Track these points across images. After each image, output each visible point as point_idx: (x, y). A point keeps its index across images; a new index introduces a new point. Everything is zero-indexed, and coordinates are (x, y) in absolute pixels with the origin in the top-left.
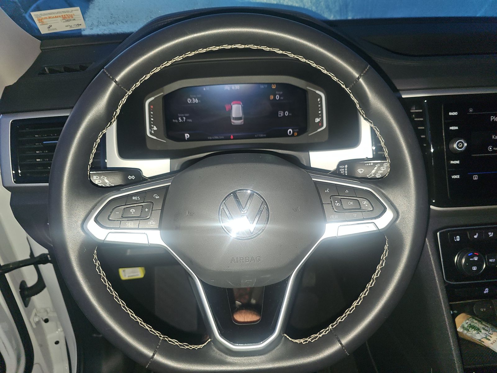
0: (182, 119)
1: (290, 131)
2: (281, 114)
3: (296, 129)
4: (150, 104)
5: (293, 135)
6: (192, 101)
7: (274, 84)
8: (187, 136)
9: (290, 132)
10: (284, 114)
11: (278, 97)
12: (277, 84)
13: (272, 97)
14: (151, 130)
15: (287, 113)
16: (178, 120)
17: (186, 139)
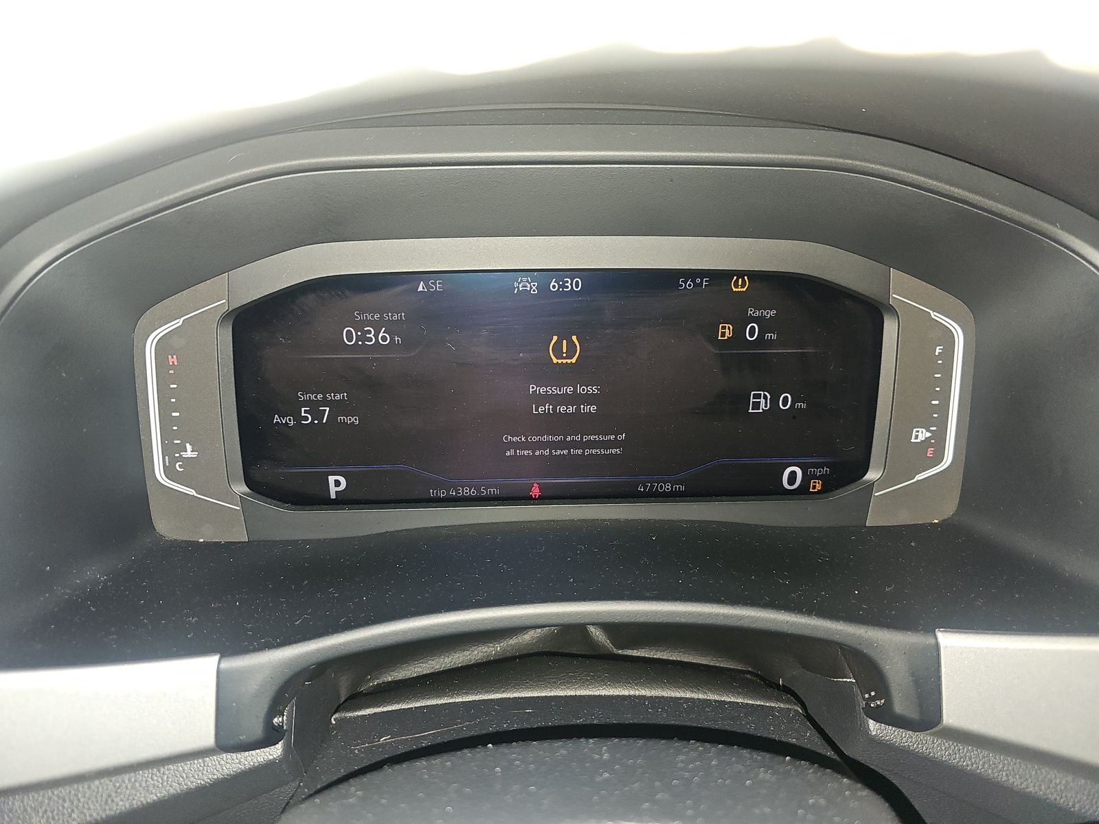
0: (318, 415)
1: (793, 474)
2: (762, 402)
3: (820, 465)
4: (163, 348)
5: (803, 490)
6: (363, 338)
7: (740, 274)
8: (336, 484)
9: (793, 476)
10: (774, 401)
11: (752, 332)
12: (755, 276)
13: (726, 331)
14: (174, 461)
15: (786, 401)
16: (298, 418)
17: (333, 496)
